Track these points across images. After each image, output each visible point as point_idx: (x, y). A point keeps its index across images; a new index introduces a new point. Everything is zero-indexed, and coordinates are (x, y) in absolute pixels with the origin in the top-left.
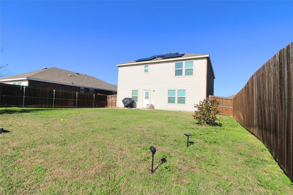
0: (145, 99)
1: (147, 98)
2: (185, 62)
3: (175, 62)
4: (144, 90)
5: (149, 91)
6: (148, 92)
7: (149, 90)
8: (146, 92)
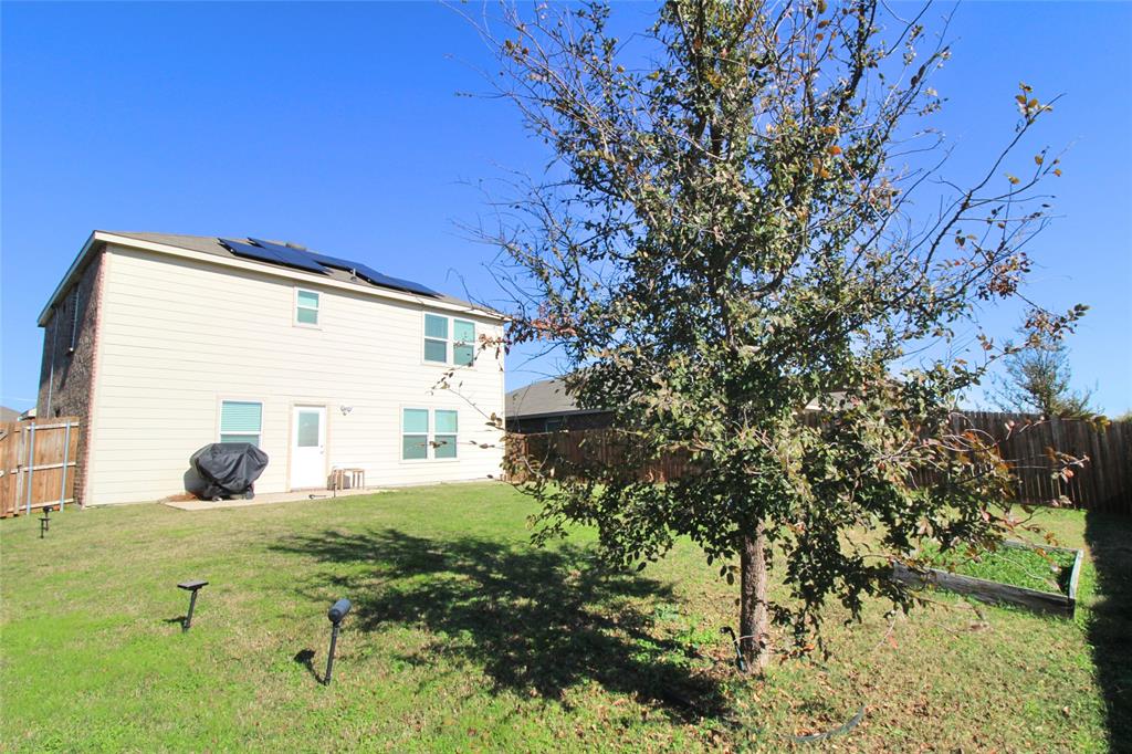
0: (300, 445)
1: (309, 437)
2: (455, 321)
3: (424, 313)
4: (296, 405)
5: (321, 411)
6: (317, 415)
7: (324, 406)
8: (302, 416)
